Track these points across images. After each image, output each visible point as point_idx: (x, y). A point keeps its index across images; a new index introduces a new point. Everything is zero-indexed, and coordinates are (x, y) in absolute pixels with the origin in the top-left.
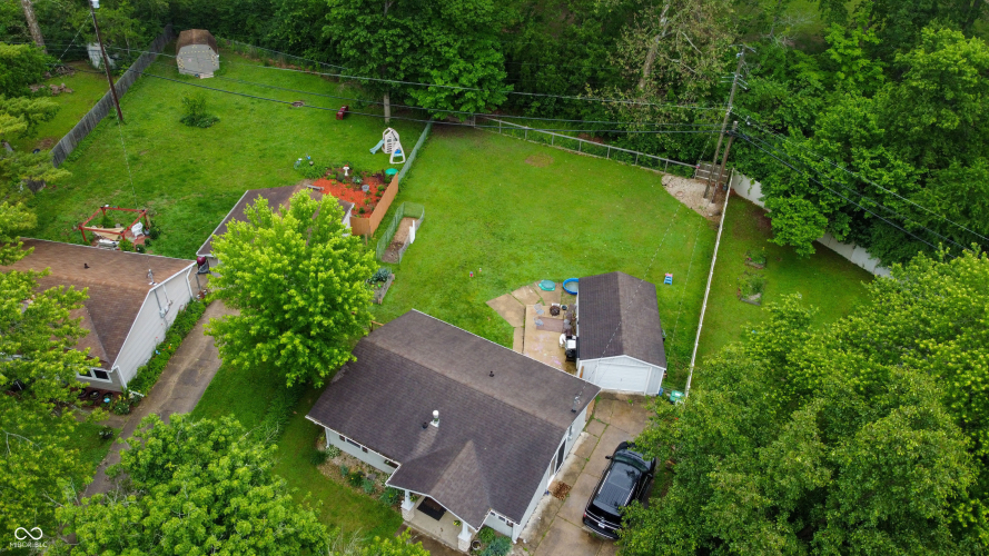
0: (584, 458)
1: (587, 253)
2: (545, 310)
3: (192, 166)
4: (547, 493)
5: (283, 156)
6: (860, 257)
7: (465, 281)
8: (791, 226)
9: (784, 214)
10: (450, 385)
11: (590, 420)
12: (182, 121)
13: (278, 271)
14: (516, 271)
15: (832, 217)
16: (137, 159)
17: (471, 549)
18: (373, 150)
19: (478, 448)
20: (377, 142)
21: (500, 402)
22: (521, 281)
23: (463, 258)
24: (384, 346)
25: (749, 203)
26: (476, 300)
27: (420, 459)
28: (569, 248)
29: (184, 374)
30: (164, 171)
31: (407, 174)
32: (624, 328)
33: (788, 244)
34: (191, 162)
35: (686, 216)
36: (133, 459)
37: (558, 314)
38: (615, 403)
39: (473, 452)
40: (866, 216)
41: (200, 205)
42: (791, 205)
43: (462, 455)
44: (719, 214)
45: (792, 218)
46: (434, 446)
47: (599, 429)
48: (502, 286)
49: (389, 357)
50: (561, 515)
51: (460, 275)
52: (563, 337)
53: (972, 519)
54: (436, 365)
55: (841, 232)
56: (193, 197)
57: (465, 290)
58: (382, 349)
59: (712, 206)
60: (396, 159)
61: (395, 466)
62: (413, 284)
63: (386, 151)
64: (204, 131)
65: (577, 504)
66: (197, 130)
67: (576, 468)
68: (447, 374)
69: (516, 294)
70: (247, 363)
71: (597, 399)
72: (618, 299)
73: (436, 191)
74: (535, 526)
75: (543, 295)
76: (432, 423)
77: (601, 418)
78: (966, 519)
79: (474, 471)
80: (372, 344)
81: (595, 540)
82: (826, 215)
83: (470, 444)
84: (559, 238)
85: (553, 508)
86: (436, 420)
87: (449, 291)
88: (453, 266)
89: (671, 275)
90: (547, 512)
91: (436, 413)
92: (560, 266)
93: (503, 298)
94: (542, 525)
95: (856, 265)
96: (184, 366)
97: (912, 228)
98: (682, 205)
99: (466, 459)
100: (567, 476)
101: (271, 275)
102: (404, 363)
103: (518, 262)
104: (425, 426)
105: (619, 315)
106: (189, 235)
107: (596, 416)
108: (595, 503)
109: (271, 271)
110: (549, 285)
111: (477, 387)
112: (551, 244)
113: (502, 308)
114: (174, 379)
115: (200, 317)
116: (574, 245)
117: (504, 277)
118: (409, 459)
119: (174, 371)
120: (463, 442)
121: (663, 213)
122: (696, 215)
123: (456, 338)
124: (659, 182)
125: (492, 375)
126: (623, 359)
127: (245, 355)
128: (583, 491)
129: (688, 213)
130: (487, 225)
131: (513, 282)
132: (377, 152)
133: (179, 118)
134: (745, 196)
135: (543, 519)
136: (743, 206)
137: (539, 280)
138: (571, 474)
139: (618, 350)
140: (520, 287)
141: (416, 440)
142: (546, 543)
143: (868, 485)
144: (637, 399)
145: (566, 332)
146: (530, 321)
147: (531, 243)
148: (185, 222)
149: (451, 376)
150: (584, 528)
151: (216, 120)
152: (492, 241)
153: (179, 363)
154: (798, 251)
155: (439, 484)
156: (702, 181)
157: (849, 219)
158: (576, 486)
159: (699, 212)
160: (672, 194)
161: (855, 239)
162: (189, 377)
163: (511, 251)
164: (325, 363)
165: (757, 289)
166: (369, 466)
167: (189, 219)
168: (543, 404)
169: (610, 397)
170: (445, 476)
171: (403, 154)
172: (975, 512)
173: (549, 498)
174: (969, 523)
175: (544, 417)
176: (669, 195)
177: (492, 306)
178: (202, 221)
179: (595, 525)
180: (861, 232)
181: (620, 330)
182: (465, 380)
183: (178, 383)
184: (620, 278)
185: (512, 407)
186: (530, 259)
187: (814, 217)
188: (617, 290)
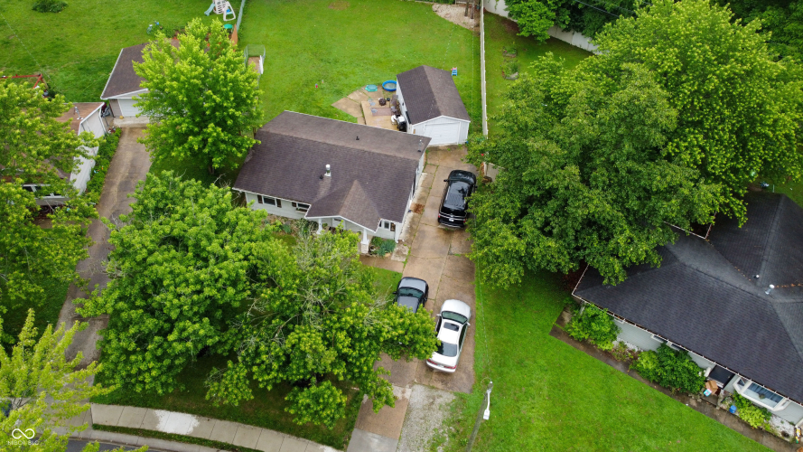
0: (428, 188)
1: (393, 64)
2: (376, 103)
3: (59, 43)
4: (410, 211)
5: (133, 26)
6: (578, 40)
7: (311, 94)
8: (531, 21)
9: (525, 14)
10: (331, 148)
11: (426, 164)
12: (35, 9)
13: (195, 77)
14: (346, 82)
15: (557, 12)
16: (8, 43)
17: (370, 251)
18: (207, 12)
19: (362, 184)
20: (208, 7)
21: (369, 153)
22: (352, 89)
23: (304, 79)
24: (277, 132)
25: (497, 16)
26: (324, 104)
27: (324, 198)
28: (379, 62)
29: (121, 185)
30: (38, 48)
31: (241, 26)
32: (437, 99)
33: (531, 35)
34: (57, 39)
35: (456, 30)
36: (141, 207)
37: (385, 104)
38: (439, 153)
39: (360, 186)
40: (580, 6)
41: (81, 69)
42: (529, 7)
43: (353, 189)
44: (478, 25)
45: (531, 16)
46: (331, 189)
47: (433, 170)
48: (339, 93)
49: (282, 138)
50: (422, 222)
51: (306, 90)
52: (394, 117)
53: (677, 150)
54: (319, 138)
55: (564, 23)
56: (71, 65)
57: (314, 100)
58: (276, 134)
59: (472, 22)
60: (228, 17)
61: (308, 207)
62: (273, 101)
63: (217, 12)
64: (57, 14)
65: (432, 214)
66: (50, 16)
67: (424, 194)
68: (328, 142)
69: (351, 97)
70: (182, 154)
71: (427, 153)
72: (428, 82)
73: (267, 36)
74: (407, 231)
75: (370, 94)
76: (326, 175)
77: (433, 163)
78: (673, 151)
79: (364, 198)
80: (268, 132)
81: (448, 232)
82: (553, 10)
83: (356, 182)
84: (370, 56)
85: (416, 220)
86: (328, 172)
87: (302, 102)
88: (298, 85)
89: (456, 69)
90: (413, 222)
91: (328, 166)
92: (377, 74)
93: (342, 101)
94: (412, 230)
95: (576, 47)
96: (118, 180)
97: (611, 8)
98: (451, 23)
99: (356, 192)
100: (419, 199)
101: (192, 81)
102: (294, 140)
103: (346, 76)
104: (322, 178)
105: (431, 92)
106: (82, 91)
107: (429, 162)
108: (445, 206)
109: (191, 78)
110: (373, 87)
111: (351, 146)
112: (365, 61)
113: (344, 107)
114: (114, 190)
115: (117, 145)
116: (382, 59)
117: (338, 87)
118: (316, 200)
119: (112, 184)
120: (351, 182)
121: (439, 30)
122: (462, 29)
123: (323, 123)
124: (431, 10)
125: (358, 139)
126: (441, 119)
127: (180, 148)
128: (433, 206)
129: (456, 28)
130: (315, 54)
131: (346, 90)
132: (210, 14)
133: (31, 8)
134: (493, 11)
135: (411, 227)
136: (493, 18)
137: (364, 86)
138: (421, 198)
139: (437, 114)
140: (352, 92)
141: (318, 187)
142: (417, 239)
143: (619, 132)
144: (453, 148)
145: (395, 113)
146: (367, 112)
147: (351, 63)
148: (74, 83)
149: (331, 142)
150: (440, 226)
151: (64, 5)
152: (322, 64)
153: (113, 178)
154: (539, 38)
155: (343, 208)
156: (462, 5)
157: (568, 12)
158: (427, 204)
159: (464, 26)
160: (442, 16)
161: (573, 26)
162: (125, 186)
163: (338, 70)
164: (239, 147)
165: (515, 69)
166: (283, 218)
167: (76, 80)
168: (398, 150)
169: (435, 149)
170: (346, 203)
171: (233, 12)
172: (677, 147)
173: (412, 214)
174: (675, 153)
175: (402, 156)
176: (440, 18)
177: (337, 107)
178: (87, 81)
179: (447, 221)
180: (576, 21)
181: (435, 101)
182: (341, 144)
183: (119, 191)
184: (425, 69)
185: (379, 154)
186: (353, 73)
187: (545, 13)
188: (425, 77)
